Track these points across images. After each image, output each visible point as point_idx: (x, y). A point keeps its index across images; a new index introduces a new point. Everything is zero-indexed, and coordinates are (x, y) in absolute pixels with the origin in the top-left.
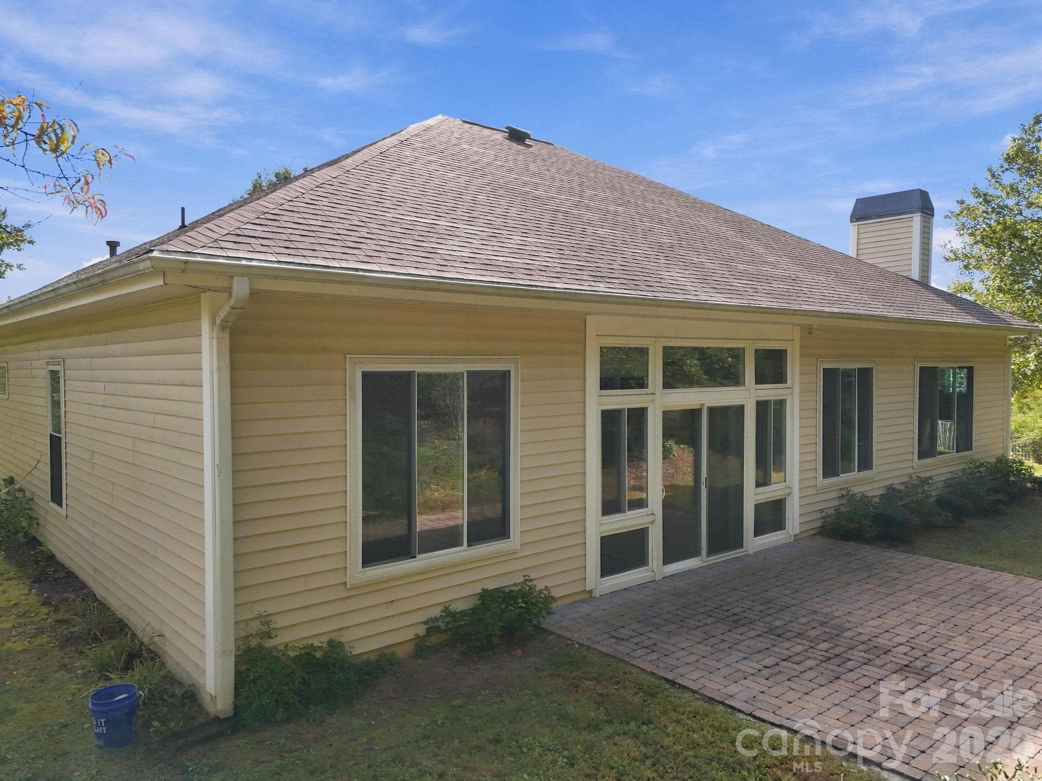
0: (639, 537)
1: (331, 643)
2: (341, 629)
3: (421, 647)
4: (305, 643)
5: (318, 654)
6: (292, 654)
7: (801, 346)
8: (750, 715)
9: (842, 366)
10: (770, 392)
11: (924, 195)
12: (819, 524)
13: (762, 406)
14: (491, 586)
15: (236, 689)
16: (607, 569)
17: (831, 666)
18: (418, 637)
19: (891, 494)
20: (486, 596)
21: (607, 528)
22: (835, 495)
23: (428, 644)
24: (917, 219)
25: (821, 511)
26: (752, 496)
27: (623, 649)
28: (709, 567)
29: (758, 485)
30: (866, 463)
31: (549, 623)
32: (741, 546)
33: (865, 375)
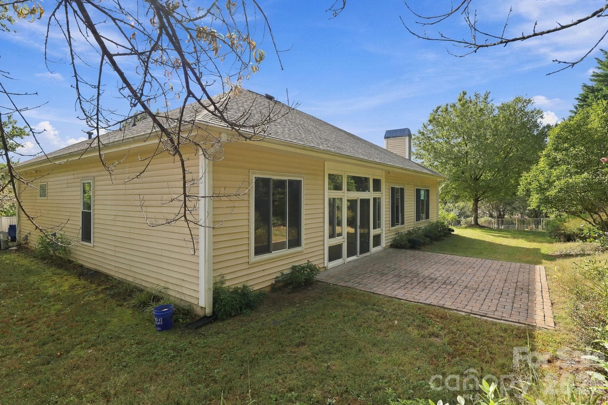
0: (340, 246)
1: (244, 286)
2: (247, 281)
3: (274, 288)
4: (235, 286)
5: (239, 291)
6: (231, 290)
7: (385, 179)
8: (406, 300)
9: (396, 187)
10: (377, 195)
11: (409, 130)
12: (390, 244)
13: (375, 199)
14: (296, 264)
15: (213, 304)
16: (331, 259)
17: (422, 284)
18: (272, 284)
19: (409, 233)
20: (294, 268)
21: (331, 243)
22: (394, 233)
23: (276, 287)
24: (407, 138)
25: (392, 239)
26: (373, 232)
27: (349, 284)
28: (361, 259)
29: (374, 229)
30: (403, 223)
31: (318, 277)
32: (369, 251)
33: (402, 190)
